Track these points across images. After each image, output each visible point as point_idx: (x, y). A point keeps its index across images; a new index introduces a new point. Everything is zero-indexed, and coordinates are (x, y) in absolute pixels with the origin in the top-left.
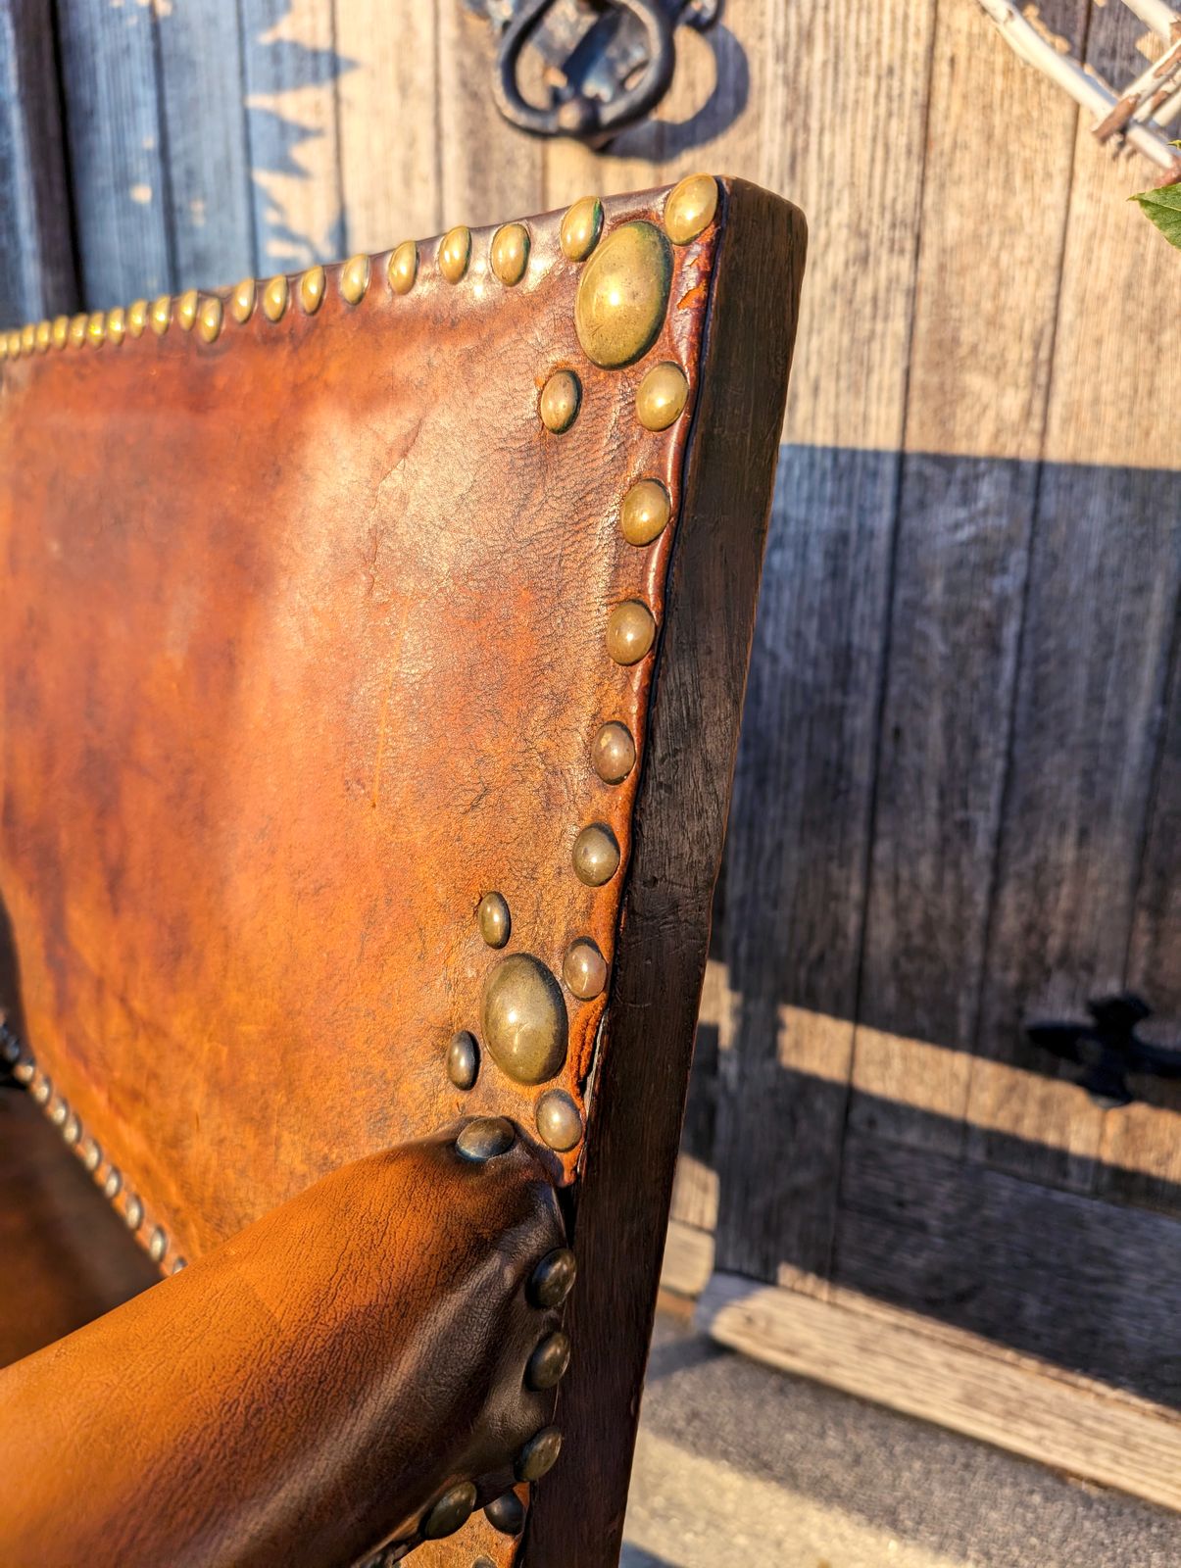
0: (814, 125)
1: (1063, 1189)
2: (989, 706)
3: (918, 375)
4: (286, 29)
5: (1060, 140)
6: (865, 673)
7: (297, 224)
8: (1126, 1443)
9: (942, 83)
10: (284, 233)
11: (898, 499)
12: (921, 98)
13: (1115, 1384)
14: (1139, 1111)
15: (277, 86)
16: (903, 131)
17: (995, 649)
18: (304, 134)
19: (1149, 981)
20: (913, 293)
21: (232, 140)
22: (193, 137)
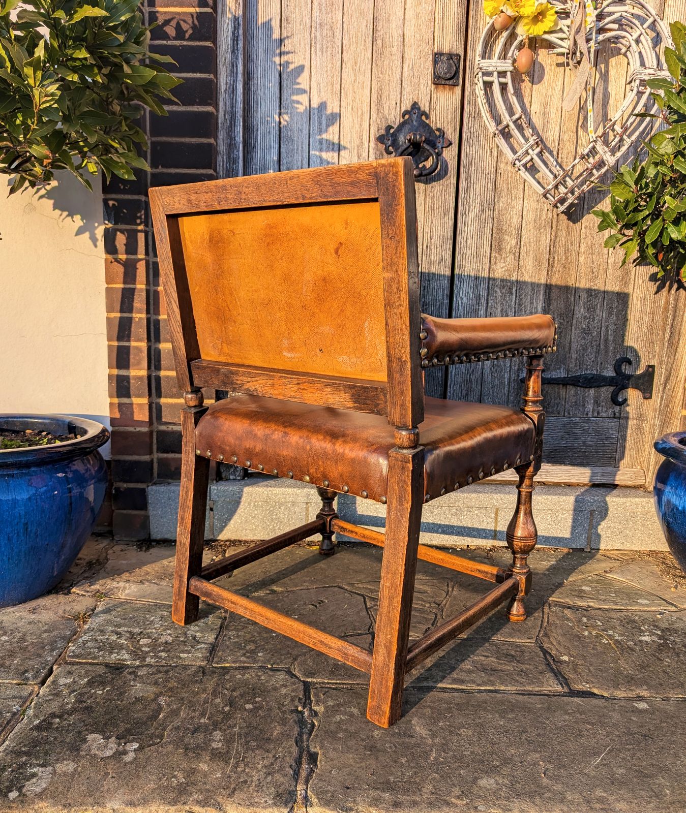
2: (510, 306)
3: (494, 236)
4: (324, 136)
5: (522, 191)
6: (483, 301)
9: (498, 177)
11: (490, 262)
12: (494, 180)
15: (321, 150)
16: (490, 186)
17: (511, 294)
20: (493, 219)
21: (304, 162)
22: (290, 159)
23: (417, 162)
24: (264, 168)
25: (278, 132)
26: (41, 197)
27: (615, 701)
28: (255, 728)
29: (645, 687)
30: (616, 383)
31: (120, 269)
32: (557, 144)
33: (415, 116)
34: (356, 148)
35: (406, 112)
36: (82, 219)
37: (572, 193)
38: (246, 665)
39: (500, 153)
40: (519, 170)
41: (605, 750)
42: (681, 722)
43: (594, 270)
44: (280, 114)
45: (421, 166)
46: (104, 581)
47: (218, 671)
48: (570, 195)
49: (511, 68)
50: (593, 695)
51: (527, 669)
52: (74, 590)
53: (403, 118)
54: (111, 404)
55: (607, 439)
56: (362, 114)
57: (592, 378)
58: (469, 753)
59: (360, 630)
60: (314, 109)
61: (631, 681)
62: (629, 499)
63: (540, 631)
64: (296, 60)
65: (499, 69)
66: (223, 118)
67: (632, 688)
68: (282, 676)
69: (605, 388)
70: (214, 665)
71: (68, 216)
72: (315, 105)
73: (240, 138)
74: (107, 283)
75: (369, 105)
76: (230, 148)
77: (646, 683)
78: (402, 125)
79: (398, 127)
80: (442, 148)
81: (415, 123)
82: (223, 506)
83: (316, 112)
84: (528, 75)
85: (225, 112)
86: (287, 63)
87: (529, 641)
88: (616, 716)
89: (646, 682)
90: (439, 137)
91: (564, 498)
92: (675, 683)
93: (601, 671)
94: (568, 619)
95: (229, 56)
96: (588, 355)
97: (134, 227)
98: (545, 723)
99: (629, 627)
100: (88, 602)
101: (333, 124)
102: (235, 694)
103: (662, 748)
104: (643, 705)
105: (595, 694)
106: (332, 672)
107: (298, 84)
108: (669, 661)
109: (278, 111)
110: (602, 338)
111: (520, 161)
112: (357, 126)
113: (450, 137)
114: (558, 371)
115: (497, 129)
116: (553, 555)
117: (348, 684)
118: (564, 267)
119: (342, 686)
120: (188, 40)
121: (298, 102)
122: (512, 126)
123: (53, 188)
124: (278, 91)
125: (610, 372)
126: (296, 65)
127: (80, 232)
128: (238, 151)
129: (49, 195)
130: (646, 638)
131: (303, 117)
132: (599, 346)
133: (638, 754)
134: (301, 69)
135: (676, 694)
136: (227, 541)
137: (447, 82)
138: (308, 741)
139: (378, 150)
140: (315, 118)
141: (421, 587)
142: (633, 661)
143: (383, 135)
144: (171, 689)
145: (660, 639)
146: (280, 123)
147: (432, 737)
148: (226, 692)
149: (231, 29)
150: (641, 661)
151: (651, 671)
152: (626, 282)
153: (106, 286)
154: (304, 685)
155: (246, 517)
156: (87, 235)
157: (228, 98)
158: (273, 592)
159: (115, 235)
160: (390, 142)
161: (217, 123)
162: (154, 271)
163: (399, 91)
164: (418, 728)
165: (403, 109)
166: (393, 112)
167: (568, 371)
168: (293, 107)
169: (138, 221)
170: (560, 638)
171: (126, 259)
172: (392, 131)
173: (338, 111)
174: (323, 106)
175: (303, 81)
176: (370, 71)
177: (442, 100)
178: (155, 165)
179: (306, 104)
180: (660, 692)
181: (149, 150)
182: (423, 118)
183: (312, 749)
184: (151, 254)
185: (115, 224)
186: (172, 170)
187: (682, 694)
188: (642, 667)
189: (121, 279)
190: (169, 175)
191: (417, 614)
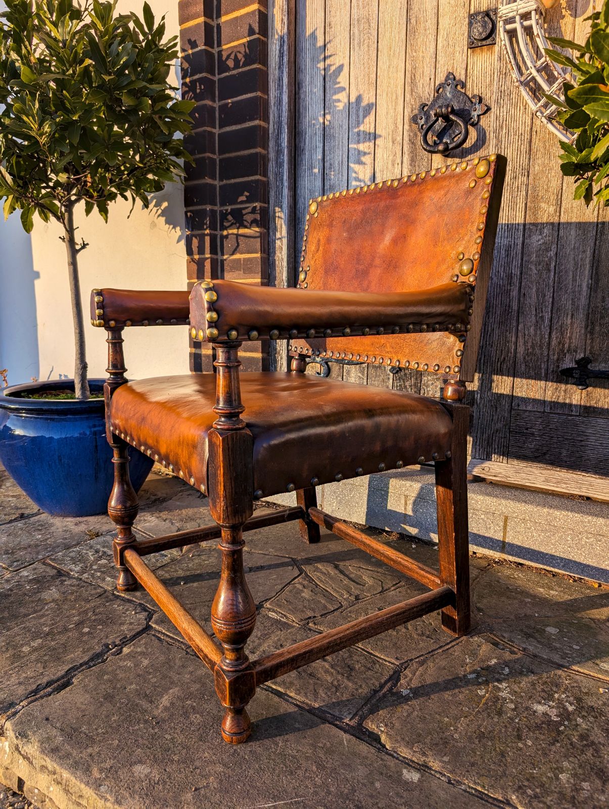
0: (503, 147)
1: (571, 415)
2: (548, 285)
3: (528, 204)
4: (362, 128)
6: (516, 281)
7: (361, 176)
8: (591, 485)
9: (534, 137)
10: (357, 179)
11: (524, 235)
12: (529, 140)
13: (587, 472)
14: (590, 389)
15: (359, 142)
16: (524, 148)
17: (549, 270)
18: (365, 154)
19: (590, 353)
20: (527, 185)
21: (344, 156)
22: (332, 155)
23: (450, 136)
24: (311, 167)
25: (322, 132)
26: (159, 216)
27: (387, 757)
31: (195, 267)
33: (449, 88)
34: (391, 133)
35: (440, 86)
40: (542, 122)
41: (291, 799)
44: (325, 115)
49: (535, 7)
51: (345, 687)
53: (438, 93)
60: (352, 103)
61: (440, 745)
63: (422, 655)
64: (335, 62)
65: (521, 11)
66: (272, 129)
70: (115, 592)
71: (173, 228)
72: (353, 100)
74: (188, 279)
75: (403, 87)
76: (278, 155)
77: (456, 755)
78: (436, 100)
79: (431, 103)
80: (479, 116)
81: (448, 96)
83: (354, 106)
85: (274, 123)
86: (330, 66)
87: (393, 661)
88: (362, 772)
90: (475, 103)
92: (495, 771)
93: (424, 720)
94: (474, 655)
95: (277, 72)
97: (203, 232)
99: (540, 688)
101: (369, 113)
102: (93, 617)
107: (339, 83)
108: (530, 744)
109: (322, 112)
111: (542, 113)
112: (392, 111)
113: (488, 102)
120: (242, 67)
121: (339, 101)
122: (534, 73)
123: (166, 208)
124: (322, 94)
126: (337, 65)
127: (178, 239)
128: (283, 156)
129: (162, 214)
130: (541, 708)
131: (344, 113)
134: (341, 67)
137: (484, 43)
139: (412, 131)
140: (353, 111)
142: (480, 725)
143: (416, 116)
144: (65, 600)
145: (559, 716)
146: (324, 123)
148: (90, 614)
149: (278, 48)
150: (490, 729)
153: (188, 281)
154: (145, 629)
157: (276, 110)
159: (192, 239)
160: (423, 122)
161: (268, 135)
162: (221, 267)
163: (433, 65)
165: (437, 84)
166: (427, 89)
168: (335, 106)
169: (205, 227)
170: (432, 671)
171: (199, 259)
172: (425, 109)
173: (374, 101)
174: (359, 99)
175: (342, 80)
176: (404, 52)
177: (479, 64)
178: (221, 180)
179: (346, 100)
180: (459, 772)
181: (218, 167)
182: (459, 87)
183: (73, 680)
184: (219, 253)
185: (192, 231)
186: (233, 181)
187: (483, 787)
188: (482, 736)
189: (195, 276)
190: (230, 184)
191: (323, 602)
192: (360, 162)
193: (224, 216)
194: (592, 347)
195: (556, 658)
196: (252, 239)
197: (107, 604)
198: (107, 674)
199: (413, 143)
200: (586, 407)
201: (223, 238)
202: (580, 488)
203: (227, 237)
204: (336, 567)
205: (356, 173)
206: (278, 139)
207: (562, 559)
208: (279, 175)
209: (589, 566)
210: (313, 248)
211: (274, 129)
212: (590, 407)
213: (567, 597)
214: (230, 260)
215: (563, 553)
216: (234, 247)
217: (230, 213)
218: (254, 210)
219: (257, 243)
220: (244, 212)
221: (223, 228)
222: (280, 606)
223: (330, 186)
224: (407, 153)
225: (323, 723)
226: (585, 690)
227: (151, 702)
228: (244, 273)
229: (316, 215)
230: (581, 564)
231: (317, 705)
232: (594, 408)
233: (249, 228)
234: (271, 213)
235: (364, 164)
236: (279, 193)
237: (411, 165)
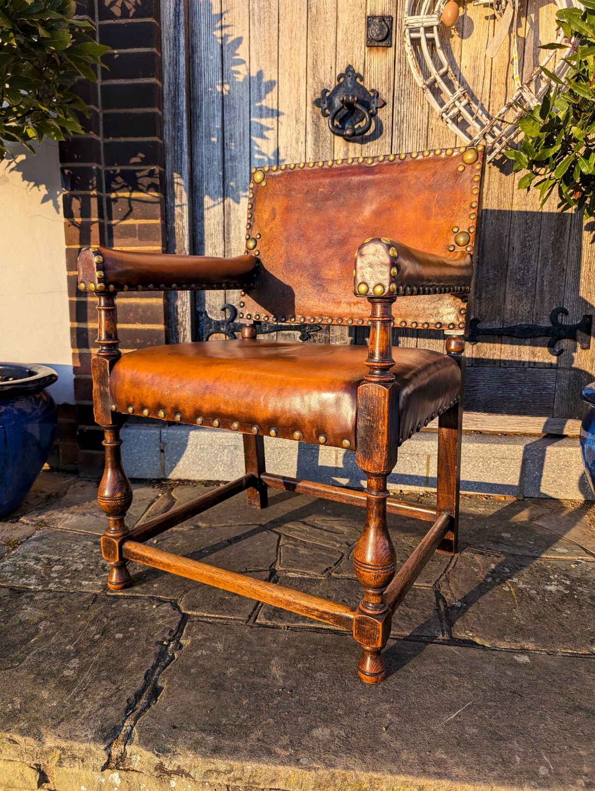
4: (264, 103)
7: (264, 150)
8: (483, 421)
10: (260, 153)
12: (426, 136)
13: (478, 411)
14: (479, 344)
15: (261, 116)
16: (422, 141)
18: (268, 129)
19: (479, 315)
21: (246, 128)
22: (233, 126)
23: (352, 123)
24: (209, 136)
25: (221, 101)
26: (12, 170)
27: (494, 653)
28: (114, 658)
29: (532, 639)
30: (553, 333)
31: (77, 231)
32: (488, 97)
33: (349, 79)
34: (294, 112)
35: (341, 76)
36: (47, 188)
37: (500, 142)
38: (138, 595)
39: (431, 109)
40: (447, 123)
41: (463, 706)
42: (560, 679)
43: (528, 221)
44: (222, 84)
45: (356, 127)
46: (52, 512)
47: (109, 599)
48: (497, 145)
49: (437, 23)
50: (473, 644)
51: (413, 613)
52: (22, 519)
53: (339, 81)
54: (74, 354)
55: (544, 389)
56: (299, 80)
57: (527, 328)
58: (316, 699)
59: (262, 566)
60: (253, 77)
61: (520, 631)
62: (562, 449)
63: (442, 575)
64: (234, 33)
65: (426, 24)
66: (168, 89)
67: (518, 639)
68: (166, 607)
69: (541, 339)
70: (108, 593)
71: (34, 186)
72: (254, 73)
73: (183, 107)
74: (67, 244)
75: (305, 70)
76: (175, 118)
77: (535, 635)
78: (337, 88)
79: (333, 90)
80: (377, 108)
81: (349, 85)
82: (172, 448)
83: (256, 80)
84: (457, 30)
85: (169, 83)
86: (227, 36)
87: (426, 585)
88: (490, 668)
89: (535, 633)
90: (374, 97)
91: (496, 446)
92: (568, 637)
93: (491, 619)
94: (476, 565)
95: (172, 31)
96: (523, 306)
97: (87, 192)
98: (409, 672)
99: (538, 575)
100: (28, 530)
101: (272, 90)
102: (112, 622)
103: (529, 707)
104: (524, 659)
105: (476, 644)
106: (215, 607)
107: (238, 55)
108: (569, 612)
109: (220, 81)
110: (537, 289)
111: (447, 114)
112: (294, 91)
113: (384, 97)
114: (494, 322)
115: (424, 84)
116: (484, 501)
117: (225, 619)
118: (497, 219)
119: (219, 620)
120: (132, 18)
121: (238, 73)
122: (439, 79)
123: (22, 162)
124: (220, 63)
125: (546, 323)
126: (236, 36)
127: (45, 200)
128: (182, 120)
129: (18, 168)
130: (552, 588)
131: (244, 85)
132: (535, 297)
133: (499, 713)
134: (239, 40)
135: (565, 649)
136: (177, 480)
137: (380, 44)
138: (159, 675)
139: (315, 113)
140: (254, 86)
141: (339, 528)
142: (529, 611)
143: (319, 99)
144: (56, 615)
145: (566, 589)
146: (222, 92)
147: (285, 678)
148: (105, 620)
149: (172, 6)
150: (537, 611)
151: (545, 623)
152: (561, 233)
153: (66, 247)
154: (183, 618)
155: (193, 459)
156: (51, 202)
157: (171, 70)
158: (197, 527)
159: (71, 200)
160: (326, 106)
161: (163, 95)
162: (109, 233)
163: (334, 55)
164: (274, 669)
165: (338, 73)
166: (328, 76)
167: (503, 322)
168: (234, 78)
169: (91, 187)
170: (460, 584)
171: (82, 222)
172: (328, 94)
173: (276, 79)
174: (260, 74)
175: (242, 52)
176: (305, 38)
177: (376, 62)
178: (106, 136)
179: (246, 73)
180: (549, 645)
181: (101, 122)
182: (358, 80)
183: (159, 684)
184: (106, 217)
185: (72, 189)
186: (122, 139)
187: (571, 649)
188: (537, 617)
189: (77, 240)
190: (120, 143)
191: (325, 554)
192: (263, 137)
193: (111, 178)
194: (480, 310)
195: (527, 553)
196: (150, 205)
197: (113, 606)
198: (191, 667)
199: (316, 124)
200: (476, 359)
201: (110, 201)
202: (476, 424)
203: (115, 200)
204: (305, 523)
205: (258, 146)
206: (175, 101)
207: (475, 483)
208: (177, 140)
209: (496, 484)
210: (266, 216)
211: (170, 90)
212: (479, 359)
213: (492, 511)
214: (121, 225)
215: (476, 477)
216: (126, 212)
217: (119, 175)
218: (151, 174)
219: (158, 209)
220: (138, 175)
221: (110, 190)
222: (293, 567)
223: (231, 156)
224: (310, 133)
225: (427, 644)
226: (564, 569)
227: (265, 677)
228: (140, 239)
229: (264, 184)
230: (490, 484)
231: (408, 634)
232: (483, 359)
233: (146, 192)
234: (168, 179)
235: (267, 138)
236: (178, 159)
237: (315, 145)
